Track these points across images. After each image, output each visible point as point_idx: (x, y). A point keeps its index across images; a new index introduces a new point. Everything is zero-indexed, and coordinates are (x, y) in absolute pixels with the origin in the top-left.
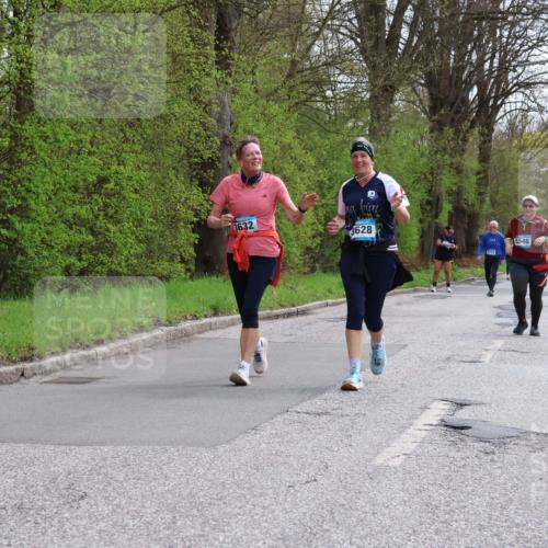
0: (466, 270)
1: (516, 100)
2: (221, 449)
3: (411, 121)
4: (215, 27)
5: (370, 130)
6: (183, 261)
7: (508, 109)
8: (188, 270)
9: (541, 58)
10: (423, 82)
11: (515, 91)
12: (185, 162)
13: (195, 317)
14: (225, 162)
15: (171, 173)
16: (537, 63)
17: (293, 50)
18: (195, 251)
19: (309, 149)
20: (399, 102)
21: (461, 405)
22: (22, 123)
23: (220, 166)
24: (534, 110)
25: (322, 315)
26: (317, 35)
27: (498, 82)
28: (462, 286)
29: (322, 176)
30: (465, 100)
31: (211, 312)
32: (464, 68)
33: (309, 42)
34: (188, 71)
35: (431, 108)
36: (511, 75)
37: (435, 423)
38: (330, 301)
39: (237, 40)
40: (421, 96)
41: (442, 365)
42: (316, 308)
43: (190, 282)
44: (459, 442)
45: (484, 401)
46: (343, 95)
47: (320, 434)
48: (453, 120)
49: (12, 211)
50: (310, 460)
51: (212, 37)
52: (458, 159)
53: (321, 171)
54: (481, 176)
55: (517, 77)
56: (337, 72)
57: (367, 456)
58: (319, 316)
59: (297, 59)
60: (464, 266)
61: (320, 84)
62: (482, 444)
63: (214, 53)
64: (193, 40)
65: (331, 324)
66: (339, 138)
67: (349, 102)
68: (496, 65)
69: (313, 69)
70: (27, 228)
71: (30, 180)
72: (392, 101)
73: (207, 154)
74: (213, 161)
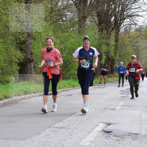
0: (111, 78)
1: (127, 21)
2: (27, 141)
3: (92, 28)
5: (78, 31)
7: (124, 24)
9: (135, 7)
10: (96, 15)
11: (127, 18)
12: (15, 42)
14: (29, 42)
15: (10, 46)
16: (134, 9)
17: (52, 4)
18: (19, 72)
19: (57, 38)
20: (88, 22)
21: (109, 124)
23: (27, 43)
24: (133, 25)
27: (121, 15)
28: (110, 84)
29: (62, 47)
30: (110, 21)
32: (109, 10)
33: (57, 1)
35: (99, 24)
36: (125, 13)
37: (100, 130)
38: (65, 89)
40: (95, 20)
41: (103, 111)
44: (108, 137)
45: (117, 123)
46: (69, 19)
47: (61, 135)
48: (106, 28)
50: (58, 144)
52: (108, 41)
53: (61, 45)
54: (116, 47)
55: (127, 13)
56: (67, 11)
57: (77, 142)
58: (61, 94)
59: (53, 7)
60: (110, 77)
61: (61, 16)
62: (116, 137)
65: (65, 97)
66: (68, 34)
67: (71, 21)
68: (120, 9)
69: (59, 10)
72: (85, 21)
73: (22, 39)
74: (25, 42)
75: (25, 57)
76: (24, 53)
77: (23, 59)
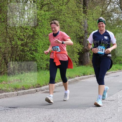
2: (87, 110)
4: (83, 3)
6: (75, 62)
8: (77, 64)
12: (76, 37)
13: (79, 76)
14: (86, 37)
15: (72, 40)
17: (103, 8)
18: (79, 60)
22: (35, 29)
23: (84, 38)
25: (111, 75)
26: (109, 4)
31: (83, 75)
33: (107, 6)
34: (76, 14)
38: (113, 72)
39: (88, 6)
42: (110, 73)
43: (77, 67)
46: (116, 19)
47: (112, 106)
49: (33, 50)
50: (110, 113)
51: (82, 6)
56: (114, 13)
59: (104, 10)
61: (109, 16)
63: (83, 10)
64: (77, 6)
65: (114, 77)
66: (115, 30)
67: (117, 21)
69: (108, 13)
70: (37, 54)
71: (37, 43)
73: (81, 35)
74: (83, 37)
75: (83, 48)
76: (82, 45)
77: (81, 49)
